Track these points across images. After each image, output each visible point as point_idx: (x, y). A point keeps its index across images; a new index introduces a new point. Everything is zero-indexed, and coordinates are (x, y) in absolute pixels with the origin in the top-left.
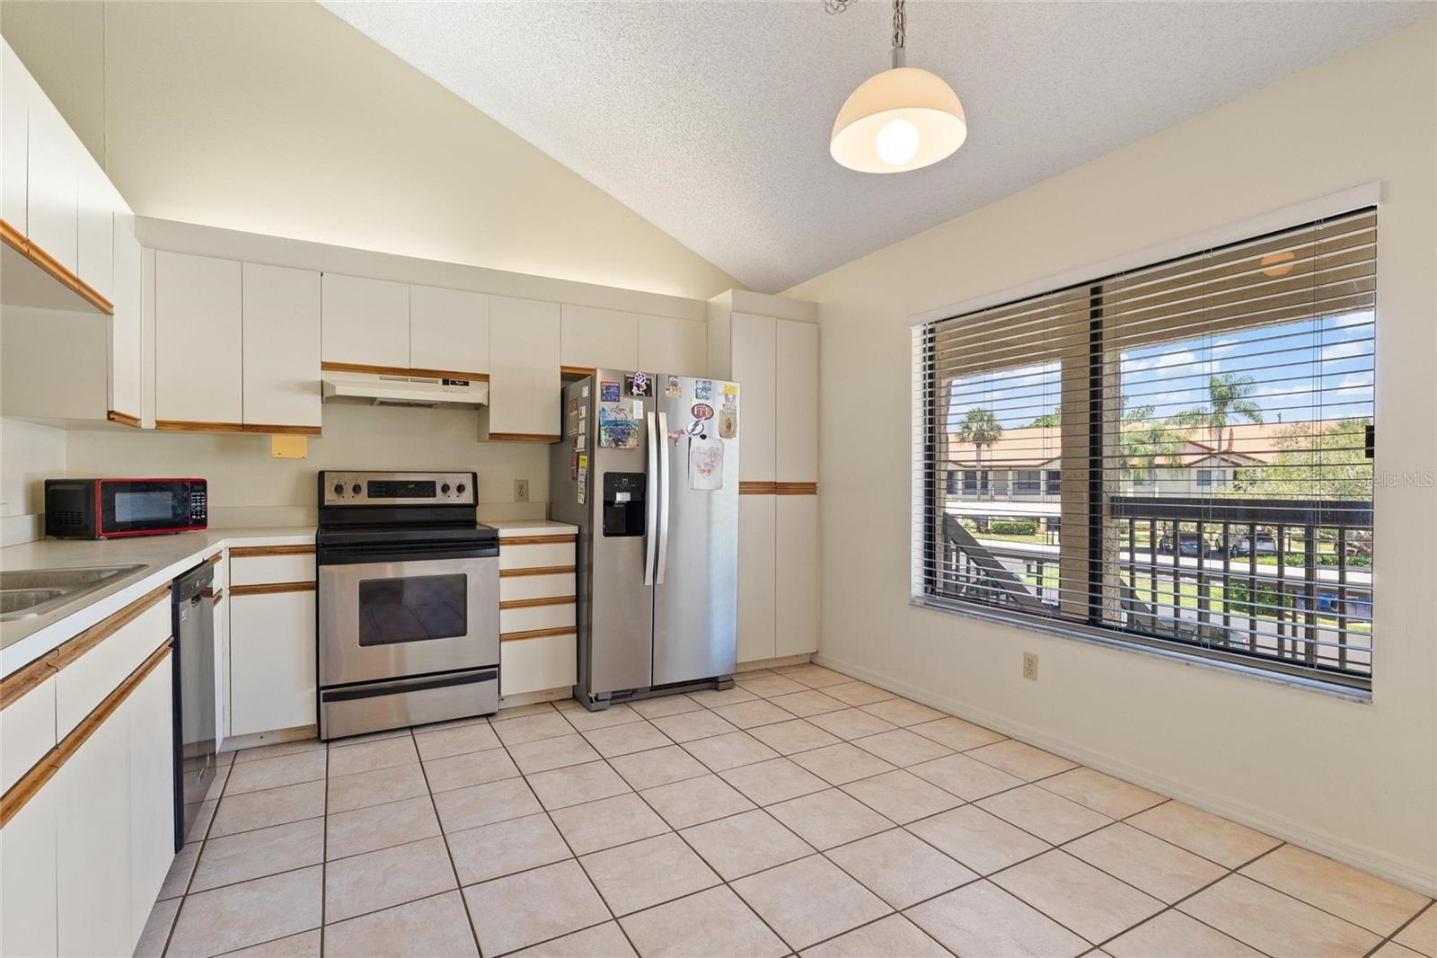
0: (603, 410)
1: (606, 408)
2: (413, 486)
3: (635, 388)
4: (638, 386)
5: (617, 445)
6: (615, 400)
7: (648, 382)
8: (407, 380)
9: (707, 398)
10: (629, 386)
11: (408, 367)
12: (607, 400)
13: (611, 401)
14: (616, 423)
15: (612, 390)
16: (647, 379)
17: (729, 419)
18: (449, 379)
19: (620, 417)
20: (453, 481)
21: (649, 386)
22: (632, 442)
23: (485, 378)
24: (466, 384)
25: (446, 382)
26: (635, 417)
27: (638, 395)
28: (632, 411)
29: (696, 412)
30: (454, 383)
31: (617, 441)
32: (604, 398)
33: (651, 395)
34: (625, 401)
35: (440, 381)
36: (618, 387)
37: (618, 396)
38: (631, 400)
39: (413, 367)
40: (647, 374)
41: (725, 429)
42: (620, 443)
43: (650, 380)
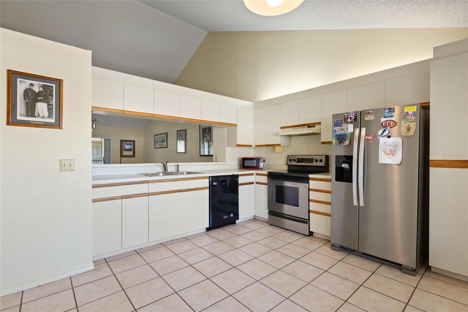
0: (335, 130)
1: (336, 130)
2: (308, 160)
3: (349, 119)
4: (351, 118)
5: (340, 144)
6: (340, 126)
7: (356, 115)
8: (298, 128)
9: (391, 117)
10: (346, 120)
11: (298, 124)
12: (337, 126)
13: (338, 126)
14: (340, 135)
15: (339, 122)
16: (355, 114)
17: (409, 125)
18: (309, 126)
19: (343, 132)
20: (319, 158)
21: (356, 117)
22: (347, 142)
23: (320, 123)
24: (314, 126)
25: (308, 127)
26: (349, 132)
27: (350, 122)
28: (347, 129)
29: (384, 125)
30: (311, 127)
31: (340, 143)
32: (335, 126)
33: (357, 121)
34: (344, 126)
35: (307, 127)
36: (342, 120)
37: (342, 124)
38: (347, 125)
39: (300, 124)
40: (354, 112)
41: (406, 131)
42: (342, 143)
43: (357, 114)
